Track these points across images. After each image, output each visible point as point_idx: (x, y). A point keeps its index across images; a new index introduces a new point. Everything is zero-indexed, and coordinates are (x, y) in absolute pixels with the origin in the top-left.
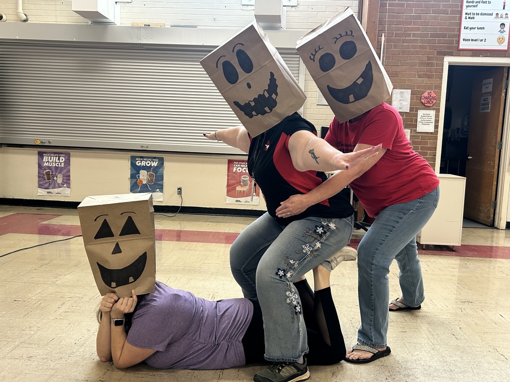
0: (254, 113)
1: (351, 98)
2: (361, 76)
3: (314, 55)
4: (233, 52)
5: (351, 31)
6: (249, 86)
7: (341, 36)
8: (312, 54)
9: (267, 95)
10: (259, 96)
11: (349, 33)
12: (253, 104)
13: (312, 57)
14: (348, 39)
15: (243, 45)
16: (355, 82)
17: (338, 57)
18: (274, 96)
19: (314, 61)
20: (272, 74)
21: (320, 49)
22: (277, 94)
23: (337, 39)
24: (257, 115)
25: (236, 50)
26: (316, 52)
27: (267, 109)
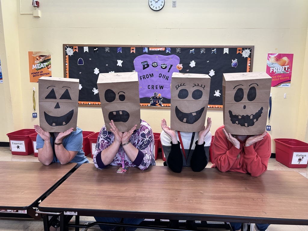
0: (237, 122)
1: (185, 120)
2: (196, 112)
3: (179, 87)
4: (249, 86)
5: (204, 86)
6: (245, 107)
7: (198, 85)
8: (178, 85)
9: (251, 117)
10: (247, 116)
11: (203, 86)
12: (240, 117)
13: (177, 87)
14: (201, 89)
15: (258, 86)
16: (191, 113)
17: (190, 95)
18: (255, 120)
19: (177, 89)
20: (262, 109)
21: (184, 85)
22: (257, 120)
23: (195, 85)
24: (238, 124)
25: (251, 86)
26: (181, 85)
27: (246, 124)
